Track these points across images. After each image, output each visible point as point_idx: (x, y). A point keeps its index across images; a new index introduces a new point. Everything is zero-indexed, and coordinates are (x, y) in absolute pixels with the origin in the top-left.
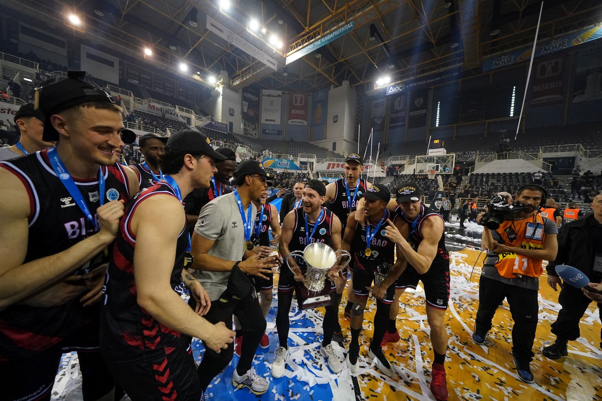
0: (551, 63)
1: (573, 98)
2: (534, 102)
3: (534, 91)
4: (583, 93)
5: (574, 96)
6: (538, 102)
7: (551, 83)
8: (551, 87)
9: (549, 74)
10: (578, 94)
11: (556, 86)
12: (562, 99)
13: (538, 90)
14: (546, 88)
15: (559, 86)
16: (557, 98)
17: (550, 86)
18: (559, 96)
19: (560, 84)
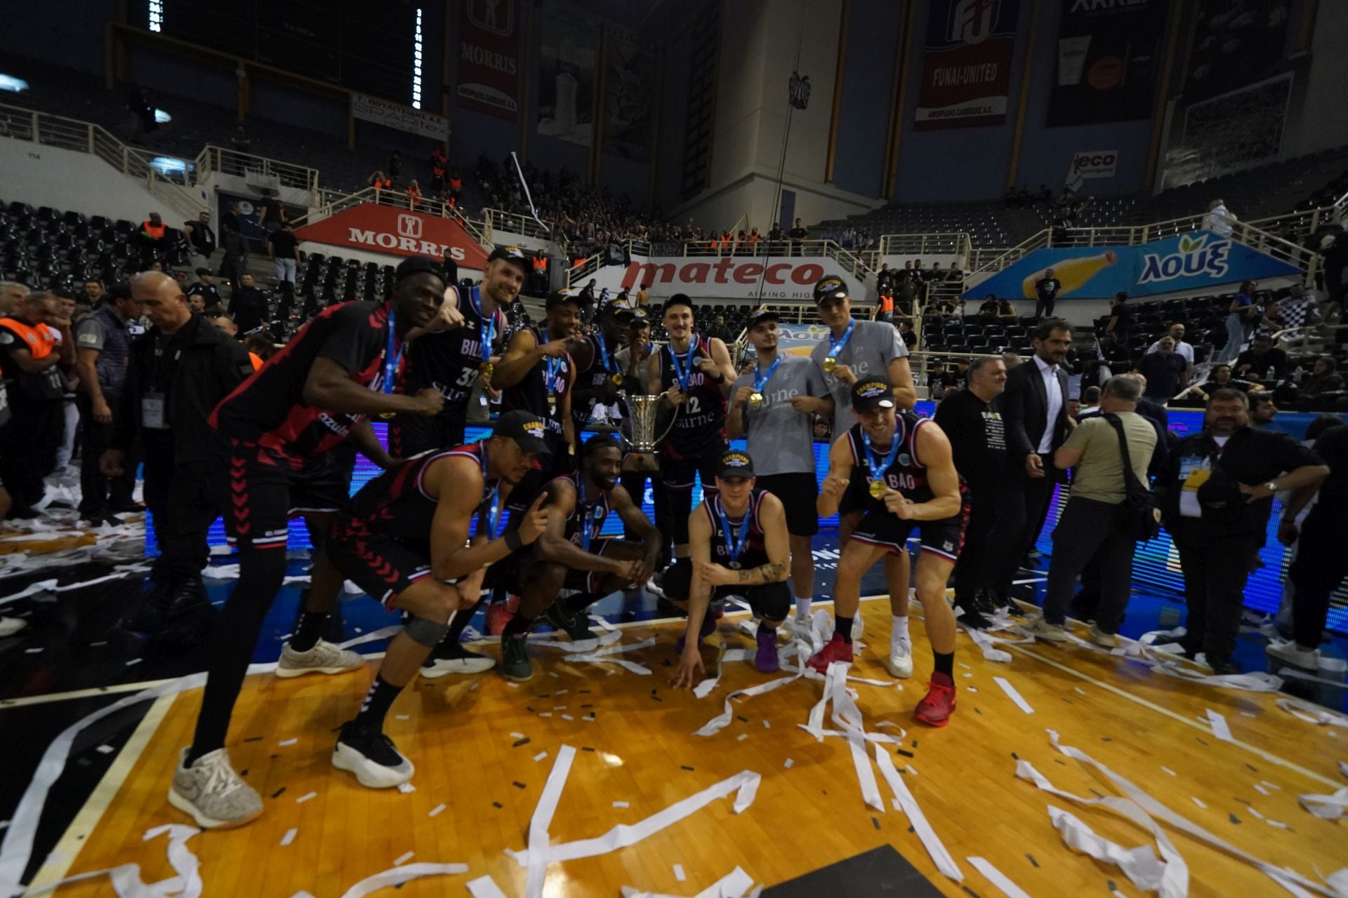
1: (539, 121)
2: (464, 91)
3: (463, 57)
4: (552, 116)
5: (540, 117)
6: (473, 97)
7: (496, 55)
8: (496, 67)
9: (491, 22)
10: (545, 116)
11: (506, 70)
12: (516, 110)
13: (471, 59)
14: (486, 63)
15: (510, 71)
16: (507, 103)
17: (493, 61)
18: (512, 101)
19: (512, 66)
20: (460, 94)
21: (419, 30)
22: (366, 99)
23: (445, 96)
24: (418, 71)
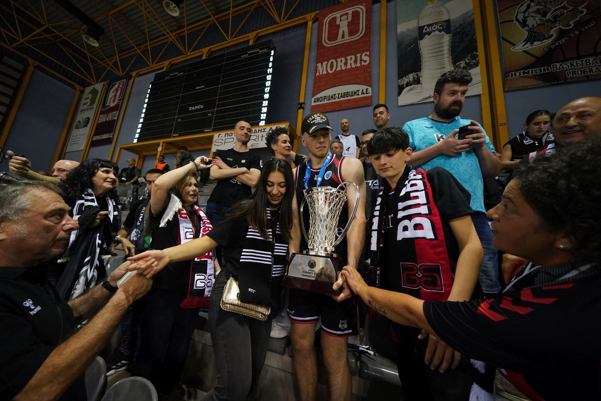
0: (347, 14)
1: (399, 94)
2: (318, 100)
3: (318, 74)
4: (417, 81)
5: (401, 89)
6: (326, 102)
7: (349, 58)
8: (349, 67)
9: (343, 37)
10: (408, 84)
11: (359, 65)
12: (370, 94)
13: (325, 72)
14: (339, 69)
15: (363, 63)
16: (360, 92)
17: (346, 64)
18: (364, 87)
19: (367, 59)
20: (313, 104)
21: (271, 65)
22: (223, 134)
23: (301, 111)
24: (267, 96)
